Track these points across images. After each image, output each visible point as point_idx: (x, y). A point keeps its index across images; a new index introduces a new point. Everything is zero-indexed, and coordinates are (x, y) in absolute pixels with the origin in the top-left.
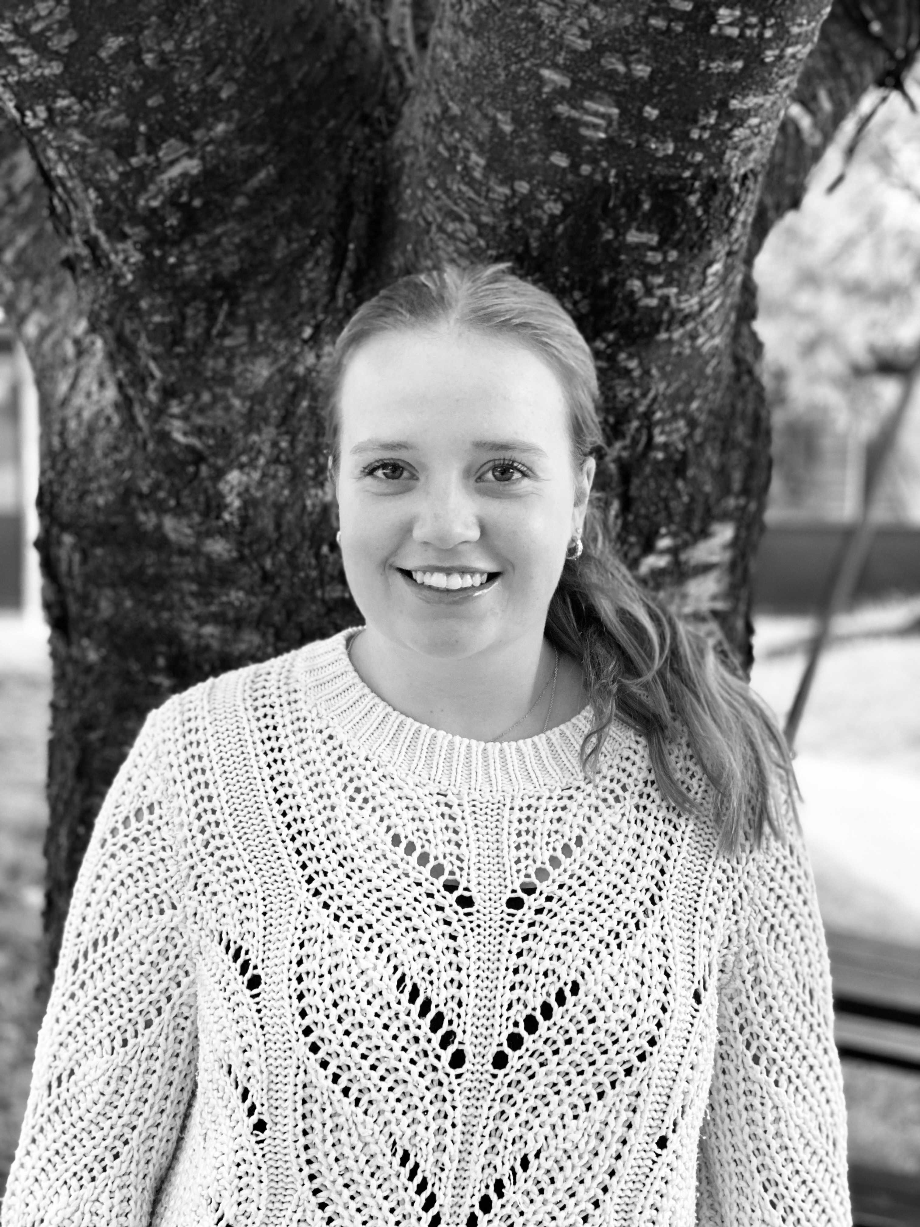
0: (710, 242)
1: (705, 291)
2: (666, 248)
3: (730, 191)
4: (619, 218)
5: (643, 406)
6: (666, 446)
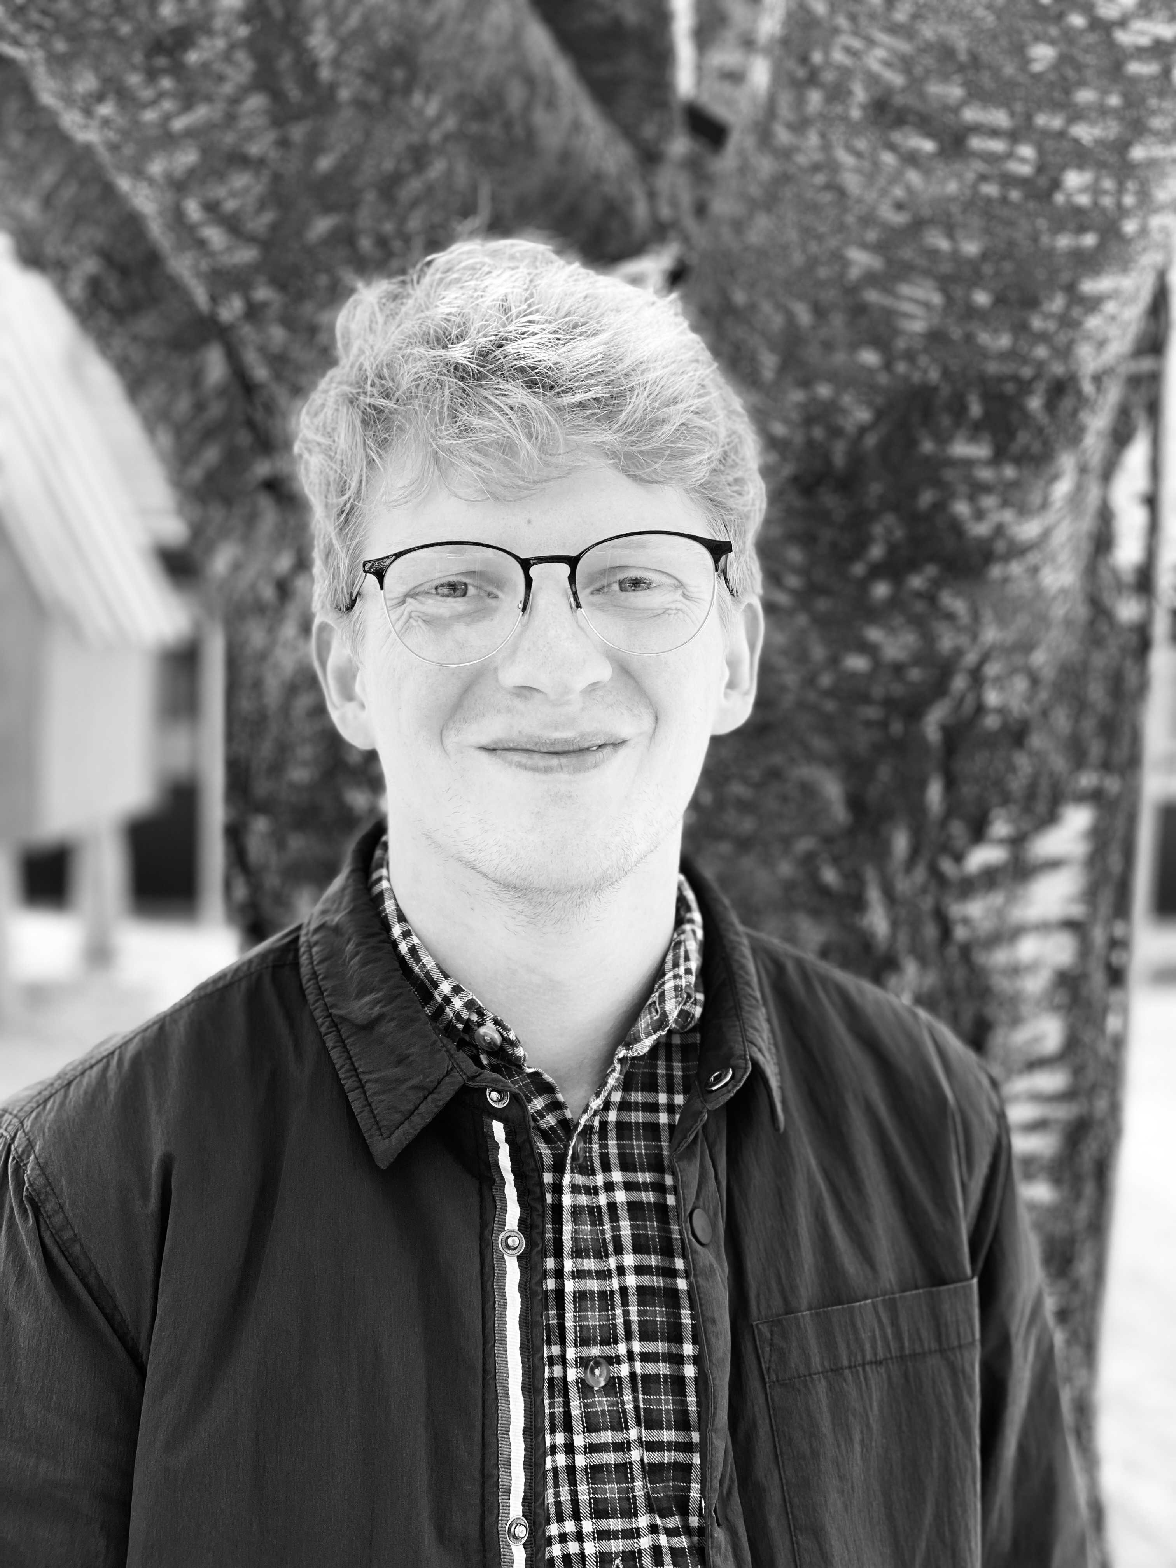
0: (1055, 455)
1: (1050, 517)
2: (1001, 462)
4: (940, 424)
5: (971, 658)
6: (1001, 711)
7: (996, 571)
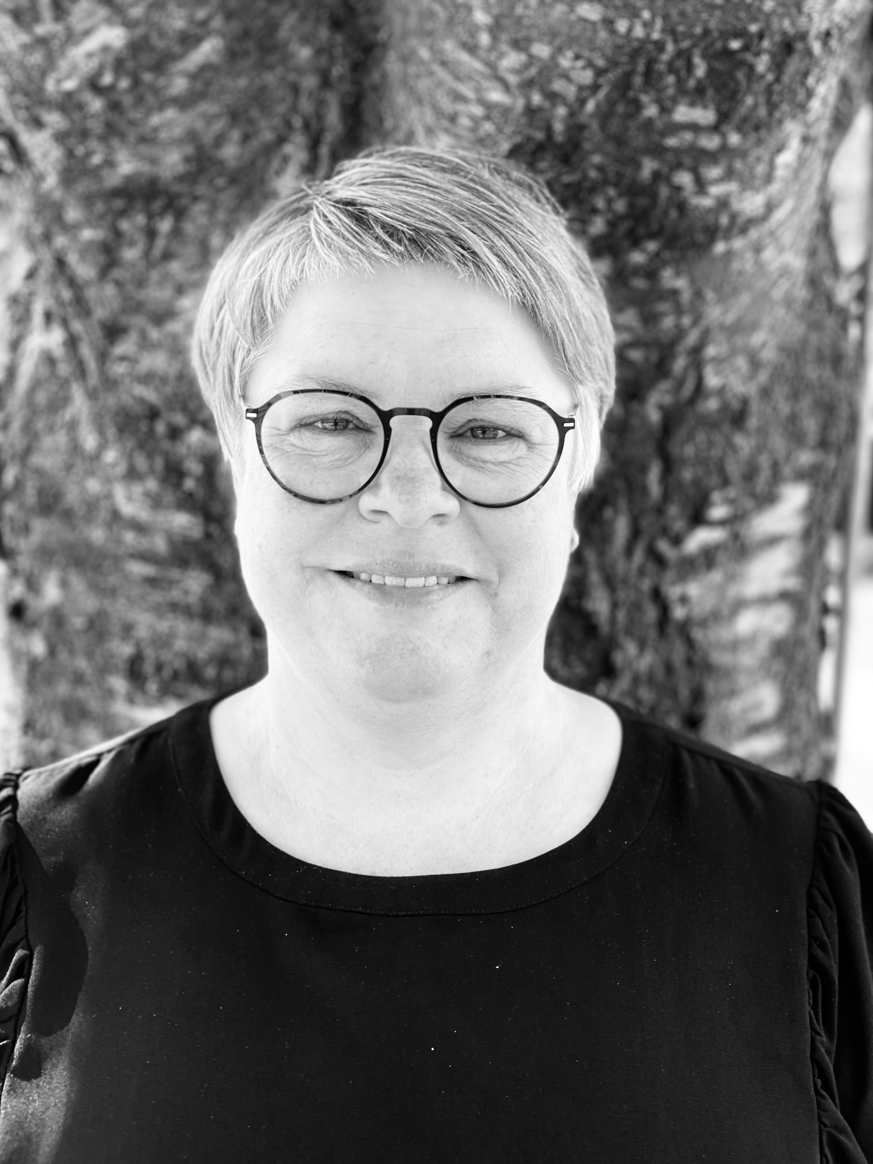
0: (780, 122)
1: (774, 188)
2: (725, 128)
3: (809, 53)
4: (665, 89)
5: (692, 338)
6: (721, 391)
7: (720, 247)
